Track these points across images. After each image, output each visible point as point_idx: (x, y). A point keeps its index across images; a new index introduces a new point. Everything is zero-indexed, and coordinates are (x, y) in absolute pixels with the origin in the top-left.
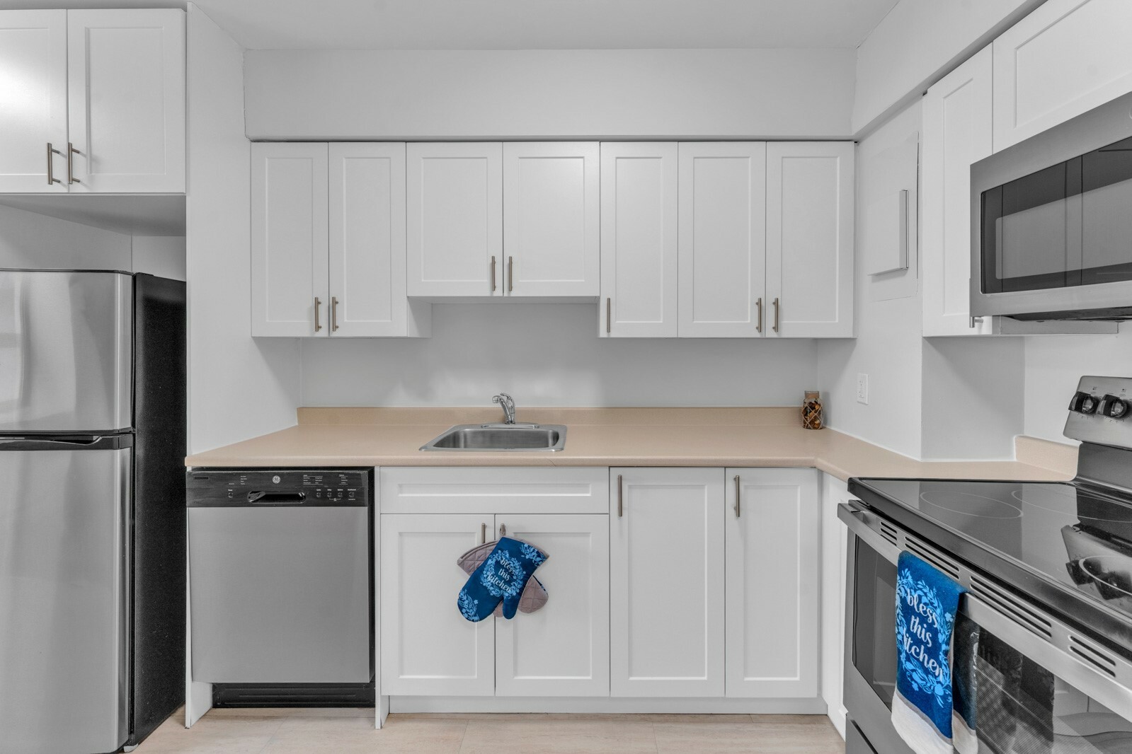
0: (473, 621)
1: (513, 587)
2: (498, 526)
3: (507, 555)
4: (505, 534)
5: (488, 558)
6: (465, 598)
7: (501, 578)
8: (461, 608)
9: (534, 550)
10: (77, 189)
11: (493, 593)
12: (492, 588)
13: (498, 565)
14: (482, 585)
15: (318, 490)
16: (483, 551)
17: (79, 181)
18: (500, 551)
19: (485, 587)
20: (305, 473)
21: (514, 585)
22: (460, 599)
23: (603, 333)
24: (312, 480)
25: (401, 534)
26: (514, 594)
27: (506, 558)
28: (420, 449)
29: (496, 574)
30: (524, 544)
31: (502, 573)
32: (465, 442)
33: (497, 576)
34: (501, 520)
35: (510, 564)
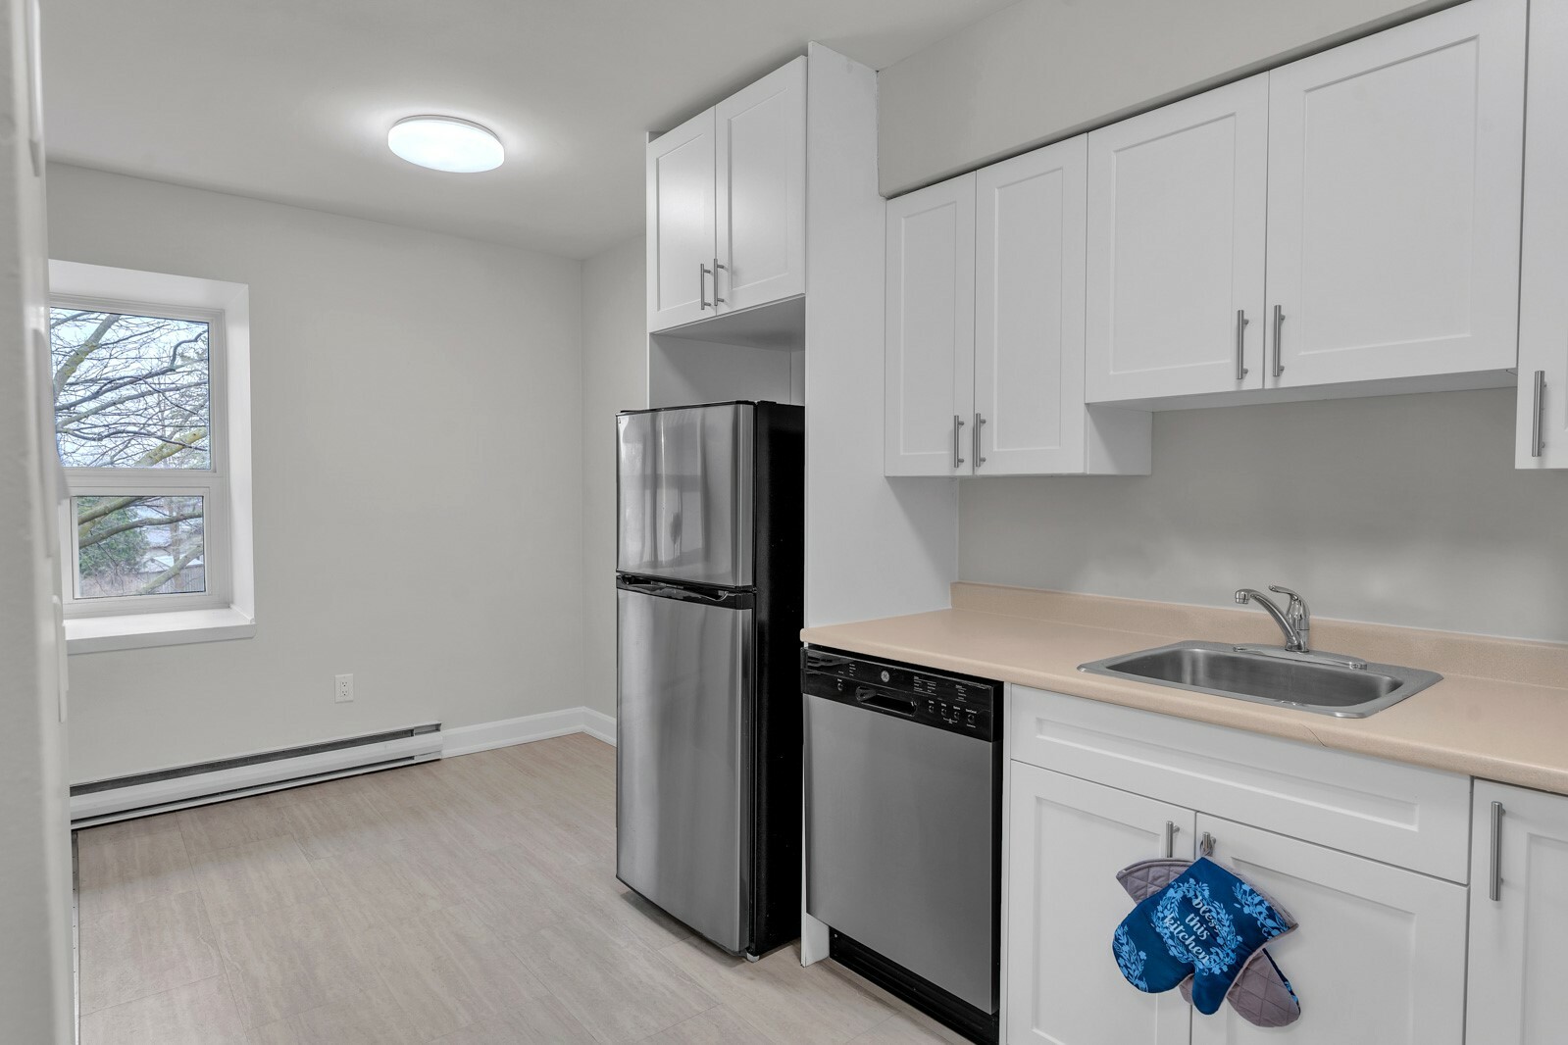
0: (1137, 986)
1: (1214, 957)
2: (1200, 837)
3: (1207, 893)
4: (1210, 854)
5: (1170, 886)
6: (1124, 940)
7: (1189, 930)
8: (1117, 956)
9: (1261, 903)
10: (724, 309)
11: (1173, 952)
12: (1170, 942)
13: (1186, 905)
14: (1154, 929)
15: (930, 702)
16: (1163, 871)
17: (723, 301)
18: (1192, 881)
19: (1159, 936)
20: (917, 675)
21: (1217, 954)
22: (1117, 939)
23: (1524, 459)
24: (924, 686)
25: (1039, 800)
26: (1217, 972)
27: (1204, 898)
28: (1079, 668)
29: (1180, 919)
30: (1242, 883)
31: (1193, 921)
32: (1194, 672)
33: (1183, 923)
34: (1207, 825)
35: (1210, 911)
